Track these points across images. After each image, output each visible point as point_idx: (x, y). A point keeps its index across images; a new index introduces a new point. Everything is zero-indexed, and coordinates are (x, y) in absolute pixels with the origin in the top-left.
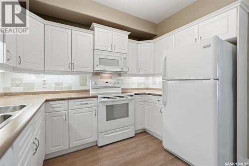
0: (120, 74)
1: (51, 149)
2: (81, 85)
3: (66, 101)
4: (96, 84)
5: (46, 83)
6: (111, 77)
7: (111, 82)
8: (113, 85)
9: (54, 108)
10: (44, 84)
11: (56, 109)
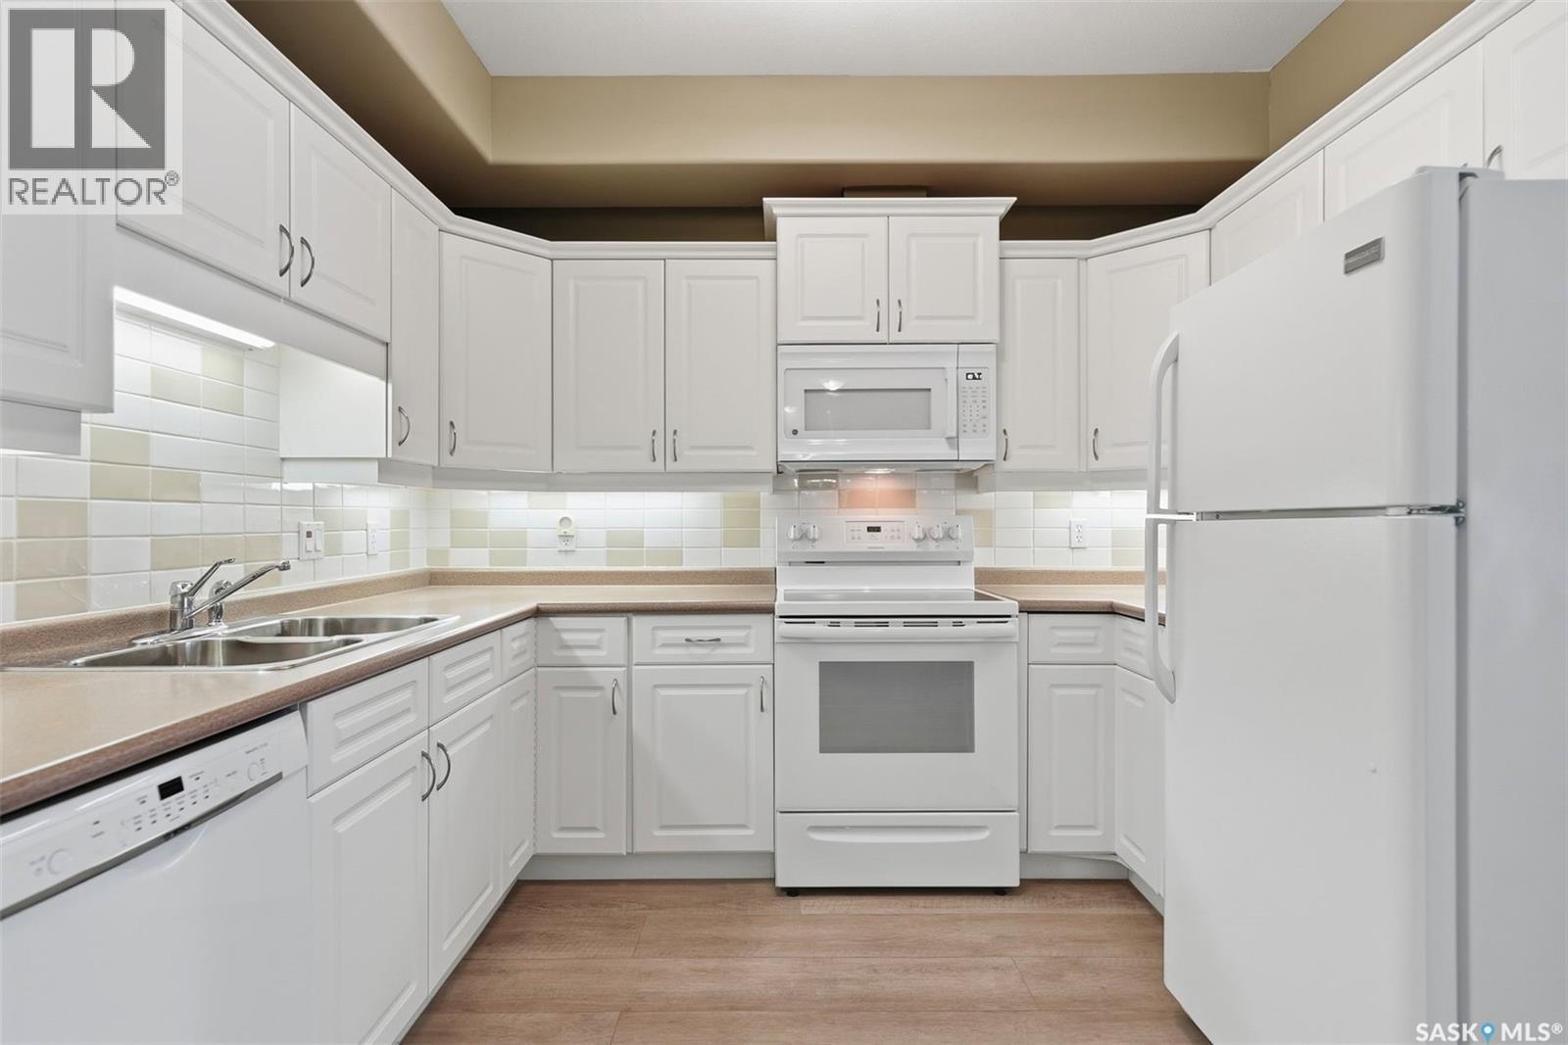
0: (969, 478)
1: (556, 835)
2: (728, 542)
3: (619, 622)
4: (803, 536)
5: (569, 531)
6: (908, 499)
7: (902, 526)
8: (913, 547)
9: (568, 647)
10: (566, 537)
11: (579, 653)
